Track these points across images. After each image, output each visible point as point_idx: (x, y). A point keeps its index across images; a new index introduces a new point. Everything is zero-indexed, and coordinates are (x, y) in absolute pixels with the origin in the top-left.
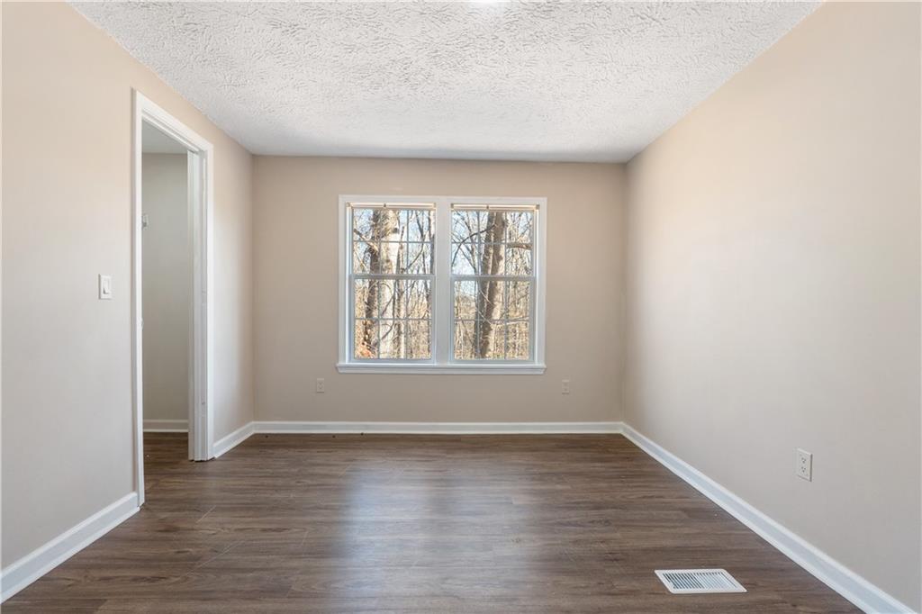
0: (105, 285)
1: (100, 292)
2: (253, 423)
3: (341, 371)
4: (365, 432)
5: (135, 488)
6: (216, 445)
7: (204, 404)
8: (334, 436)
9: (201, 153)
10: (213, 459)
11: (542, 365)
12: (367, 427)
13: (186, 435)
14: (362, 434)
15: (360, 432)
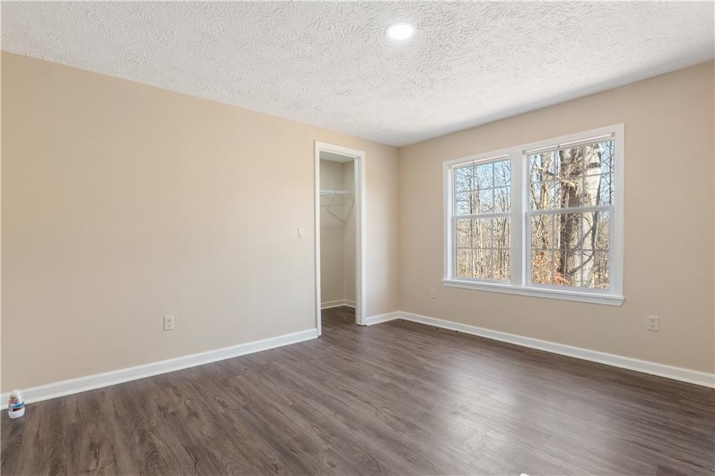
0: (301, 233)
1: (299, 235)
2: (399, 312)
3: (445, 285)
4: (460, 330)
5: (316, 327)
6: (367, 318)
7: (361, 294)
8: (438, 328)
9: (359, 158)
10: (365, 325)
11: (620, 296)
12: (461, 327)
13: (354, 309)
14: (457, 331)
15: (455, 329)
